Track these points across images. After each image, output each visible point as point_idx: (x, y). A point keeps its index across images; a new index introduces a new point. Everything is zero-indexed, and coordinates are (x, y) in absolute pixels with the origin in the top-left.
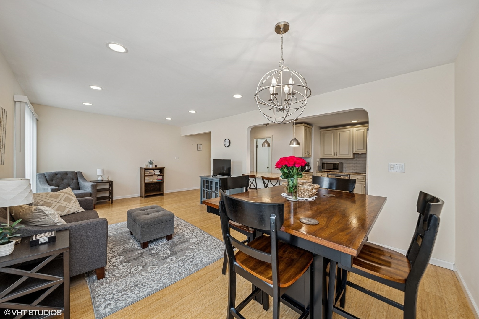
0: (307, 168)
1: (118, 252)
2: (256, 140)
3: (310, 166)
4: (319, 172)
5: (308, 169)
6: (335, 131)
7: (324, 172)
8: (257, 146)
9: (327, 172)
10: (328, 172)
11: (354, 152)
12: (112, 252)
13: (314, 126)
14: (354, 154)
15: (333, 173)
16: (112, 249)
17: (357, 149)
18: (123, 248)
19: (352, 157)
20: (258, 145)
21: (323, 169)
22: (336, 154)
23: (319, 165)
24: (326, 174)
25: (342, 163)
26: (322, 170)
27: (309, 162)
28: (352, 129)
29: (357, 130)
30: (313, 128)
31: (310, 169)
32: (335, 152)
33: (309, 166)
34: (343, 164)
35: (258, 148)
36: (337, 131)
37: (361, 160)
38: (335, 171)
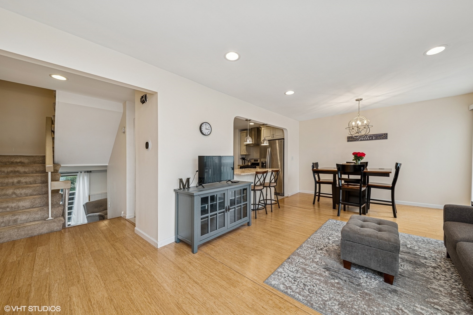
1: (427, 269)
12: (435, 273)
16: (433, 277)
18: (417, 269)
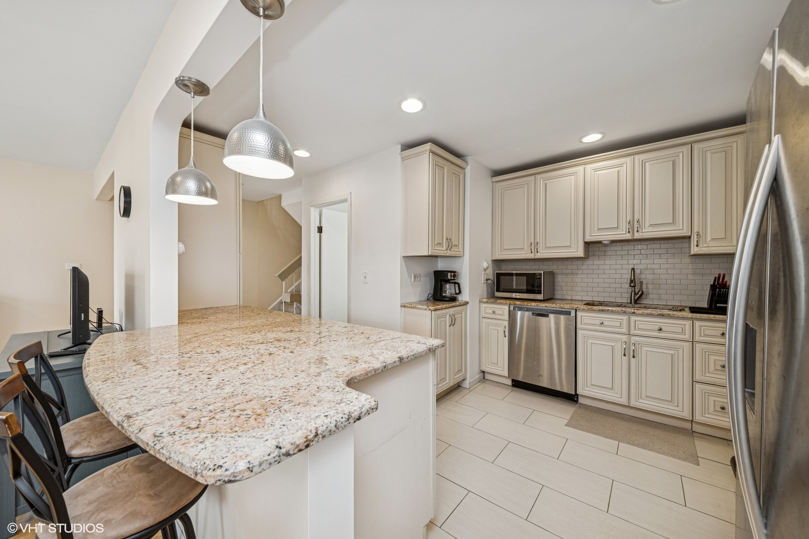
0: (449, 290)
2: (317, 210)
3: (459, 284)
4: (485, 300)
5: (453, 292)
6: (532, 178)
7: (499, 301)
8: (320, 230)
9: (508, 302)
10: (512, 302)
11: (589, 239)
13: (469, 159)
14: (587, 244)
15: (525, 303)
17: (596, 228)
19: (580, 253)
20: (323, 225)
21: (498, 290)
22: (535, 246)
23: (487, 280)
24: (507, 307)
25: (552, 275)
26: (498, 294)
27: (455, 272)
28: (581, 168)
29: (596, 170)
30: (468, 169)
31: (460, 292)
32: (533, 241)
33: (455, 283)
34: (556, 276)
35: (323, 234)
36: (538, 177)
37: (607, 262)
38: (531, 296)
